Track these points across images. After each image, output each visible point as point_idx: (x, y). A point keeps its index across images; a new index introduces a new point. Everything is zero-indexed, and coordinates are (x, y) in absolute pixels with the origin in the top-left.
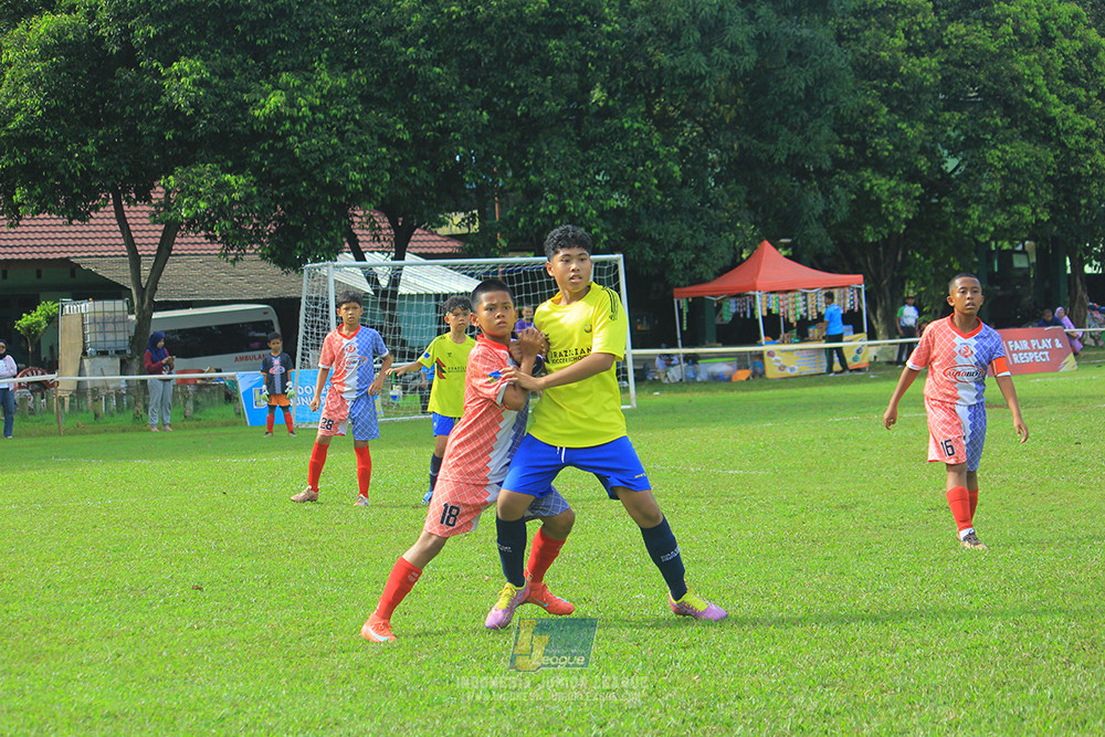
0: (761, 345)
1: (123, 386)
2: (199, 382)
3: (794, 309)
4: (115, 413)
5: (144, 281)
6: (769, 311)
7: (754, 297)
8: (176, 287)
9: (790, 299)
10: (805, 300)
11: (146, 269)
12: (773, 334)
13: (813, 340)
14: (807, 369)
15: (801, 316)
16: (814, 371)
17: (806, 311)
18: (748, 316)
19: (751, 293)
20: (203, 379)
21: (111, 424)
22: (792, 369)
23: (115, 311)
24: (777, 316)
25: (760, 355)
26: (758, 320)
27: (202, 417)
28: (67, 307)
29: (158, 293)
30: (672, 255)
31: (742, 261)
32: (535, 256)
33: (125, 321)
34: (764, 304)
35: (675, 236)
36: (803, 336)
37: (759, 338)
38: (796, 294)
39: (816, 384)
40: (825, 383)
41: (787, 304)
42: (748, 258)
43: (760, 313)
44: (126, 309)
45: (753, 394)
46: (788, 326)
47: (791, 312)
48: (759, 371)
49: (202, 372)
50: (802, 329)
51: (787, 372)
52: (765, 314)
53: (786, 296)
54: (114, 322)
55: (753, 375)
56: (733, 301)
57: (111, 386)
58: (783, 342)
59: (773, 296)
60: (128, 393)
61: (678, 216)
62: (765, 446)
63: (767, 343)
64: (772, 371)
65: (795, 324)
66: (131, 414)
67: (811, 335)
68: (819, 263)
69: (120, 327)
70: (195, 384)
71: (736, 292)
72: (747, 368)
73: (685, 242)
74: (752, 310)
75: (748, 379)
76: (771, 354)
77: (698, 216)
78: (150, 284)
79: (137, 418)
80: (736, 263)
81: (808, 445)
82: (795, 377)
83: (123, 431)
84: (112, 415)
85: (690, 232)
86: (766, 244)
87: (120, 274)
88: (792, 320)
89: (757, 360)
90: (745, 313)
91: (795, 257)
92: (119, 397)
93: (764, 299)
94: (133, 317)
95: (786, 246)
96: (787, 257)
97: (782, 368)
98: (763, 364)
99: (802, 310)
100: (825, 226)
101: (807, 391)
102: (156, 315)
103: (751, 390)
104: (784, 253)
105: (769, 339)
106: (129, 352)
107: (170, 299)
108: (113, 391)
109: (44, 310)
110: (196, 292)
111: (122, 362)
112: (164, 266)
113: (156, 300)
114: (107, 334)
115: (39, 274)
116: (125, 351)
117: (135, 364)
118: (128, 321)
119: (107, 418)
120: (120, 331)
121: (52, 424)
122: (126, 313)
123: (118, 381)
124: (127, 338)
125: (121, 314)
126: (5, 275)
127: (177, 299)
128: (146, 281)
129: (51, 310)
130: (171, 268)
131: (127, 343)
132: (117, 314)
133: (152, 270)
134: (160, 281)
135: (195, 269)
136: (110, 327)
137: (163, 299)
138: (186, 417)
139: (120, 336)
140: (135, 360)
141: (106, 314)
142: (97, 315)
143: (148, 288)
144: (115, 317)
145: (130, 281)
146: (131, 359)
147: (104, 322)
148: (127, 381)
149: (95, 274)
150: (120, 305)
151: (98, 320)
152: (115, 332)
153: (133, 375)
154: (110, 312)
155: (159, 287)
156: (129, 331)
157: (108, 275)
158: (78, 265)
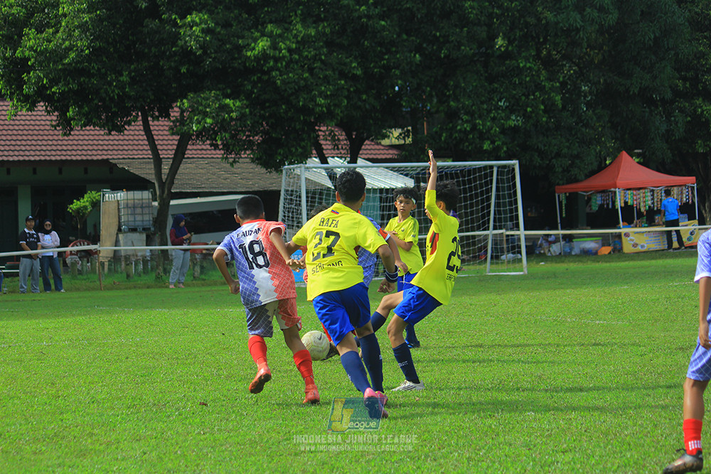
0: (620, 228)
1: (148, 254)
2: (204, 252)
3: (644, 201)
4: (142, 274)
5: (164, 177)
6: (626, 203)
7: (615, 192)
8: (187, 182)
9: (641, 195)
10: (653, 195)
11: (166, 169)
12: (629, 221)
13: (658, 225)
14: (653, 246)
15: (649, 207)
16: (658, 248)
17: (653, 203)
18: (610, 207)
19: (613, 189)
20: (207, 249)
21: (139, 282)
22: (642, 246)
23: (142, 199)
24: (632, 207)
25: (619, 236)
26: (617, 209)
27: (206, 278)
28: (107, 195)
29: (174, 186)
30: (554, 161)
31: (606, 166)
32: (453, 161)
33: (150, 206)
34: (622, 198)
35: (556, 147)
36: (651, 222)
37: (619, 223)
38: (646, 191)
39: (660, 258)
40: (667, 257)
41: (640, 198)
42: (610, 164)
43: (619, 204)
44: (151, 197)
45: (613, 265)
46: (640, 215)
47: (642, 204)
48: (618, 246)
49: (207, 244)
50: (650, 217)
51: (639, 249)
52: (623, 205)
53: (638, 192)
54: (142, 207)
55: (614, 250)
56: (599, 195)
57: (139, 254)
58: (636, 226)
59: (629, 192)
60: (152, 259)
61: (559, 133)
62: (623, 303)
63: (624, 227)
64: (627, 247)
65: (645, 213)
66: (154, 275)
67: (656, 221)
68: (662, 168)
69: (146, 210)
70: (202, 253)
71: (602, 189)
72: (609, 245)
73: (563, 151)
74: (614, 202)
75: (610, 253)
76: (627, 235)
77: (573, 133)
78: (169, 179)
79: (158, 278)
80: (601, 167)
81: (655, 303)
82: (644, 252)
83: (148, 287)
84: (140, 276)
85: (568, 144)
86: (624, 154)
87: (147, 172)
88: (643, 210)
89: (617, 239)
90: (608, 205)
91: (645, 164)
92: (145, 262)
93: (622, 194)
94: (156, 204)
95: (638, 155)
96: (638, 163)
97: (635, 245)
98: (621, 242)
99: (650, 203)
100: (667, 142)
101: (653, 262)
102: (173, 202)
103: (613, 262)
104: (637, 160)
105: (626, 223)
106: (152, 229)
107: (183, 191)
108: (141, 258)
109: (90, 197)
110: (203, 186)
111: (148, 237)
112: (179, 166)
113: (173, 191)
114: (136, 216)
115: (86, 171)
116: (150, 229)
117: (157, 238)
118: (152, 206)
119: (136, 278)
120: (146, 214)
121: (95, 281)
122: (151, 200)
123: (145, 250)
124: (151, 219)
125: (147, 201)
126: (60, 172)
127: (188, 191)
128: (166, 177)
129: (95, 198)
130: (184, 168)
131: (151, 222)
132: (144, 201)
133: (170, 169)
134: (176, 177)
135: (202, 169)
136: (139, 211)
137: (178, 191)
138: (194, 277)
139: (146, 218)
140: (157, 235)
141: (136, 201)
142: (129, 201)
143: (167, 182)
144: (143, 203)
145: (154, 177)
146: (154, 234)
147: (134, 207)
148: (151, 250)
149: (128, 171)
150: (146, 195)
151: (130, 205)
152: (142, 214)
153: (155, 246)
154: (139, 200)
155: (176, 182)
156: (153, 214)
157: (137, 172)
158: (115, 165)
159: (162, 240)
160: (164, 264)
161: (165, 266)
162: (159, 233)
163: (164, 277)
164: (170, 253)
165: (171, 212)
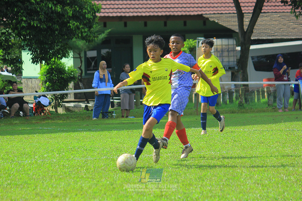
1: (233, 87)
4: (228, 103)
5: (245, 28)
8: (264, 31)
11: (247, 21)
23: (228, 45)
29: (253, 34)
33: (234, 50)
44: (235, 43)
54: (228, 51)
57: (226, 87)
60: (236, 91)
69: (232, 54)
78: (249, 29)
79: (241, 105)
83: (233, 113)
87: (232, 24)
92: (231, 93)
94: (239, 48)
102: (252, 47)
106: (236, 68)
107: (260, 38)
108: (227, 90)
109: (188, 44)
110: (276, 34)
111: (233, 74)
112: (257, 19)
113: (252, 38)
114: (224, 58)
115: (185, 24)
116: (234, 67)
117: (240, 75)
118: (236, 50)
119: (223, 106)
120: (231, 56)
121: (192, 108)
122: (235, 46)
123: (230, 85)
124: (235, 60)
125: (232, 46)
126: (165, 24)
127: (264, 38)
128: (247, 27)
129: (192, 44)
130: (261, 20)
131: (235, 63)
132: (230, 46)
133: (250, 21)
134: (255, 27)
135: (275, 21)
136: (226, 54)
137: (256, 38)
138: (269, 105)
139: (232, 59)
140: (240, 73)
141: (224, 46)
142: (218, 47)
143: (248, 31)
144: (229, 48)
145: (237, 27)
146: (238, 71)
147: (222, 51)
148: (235, 85)
149: (217, 23)
150: (231, 42)
151: (219, 50)
152: (228, 56)
153: (239, 81)
154: (226, 45)
155: (254, 31)
156: (236, 56)
157: (225, 24)
158: (208, 19)
159: (243, 76)
160: (245, 95)
161: (246, 96)
162: (241, 71)
163: (245, 105)
164: (249, 86)
165: (250, 55)
